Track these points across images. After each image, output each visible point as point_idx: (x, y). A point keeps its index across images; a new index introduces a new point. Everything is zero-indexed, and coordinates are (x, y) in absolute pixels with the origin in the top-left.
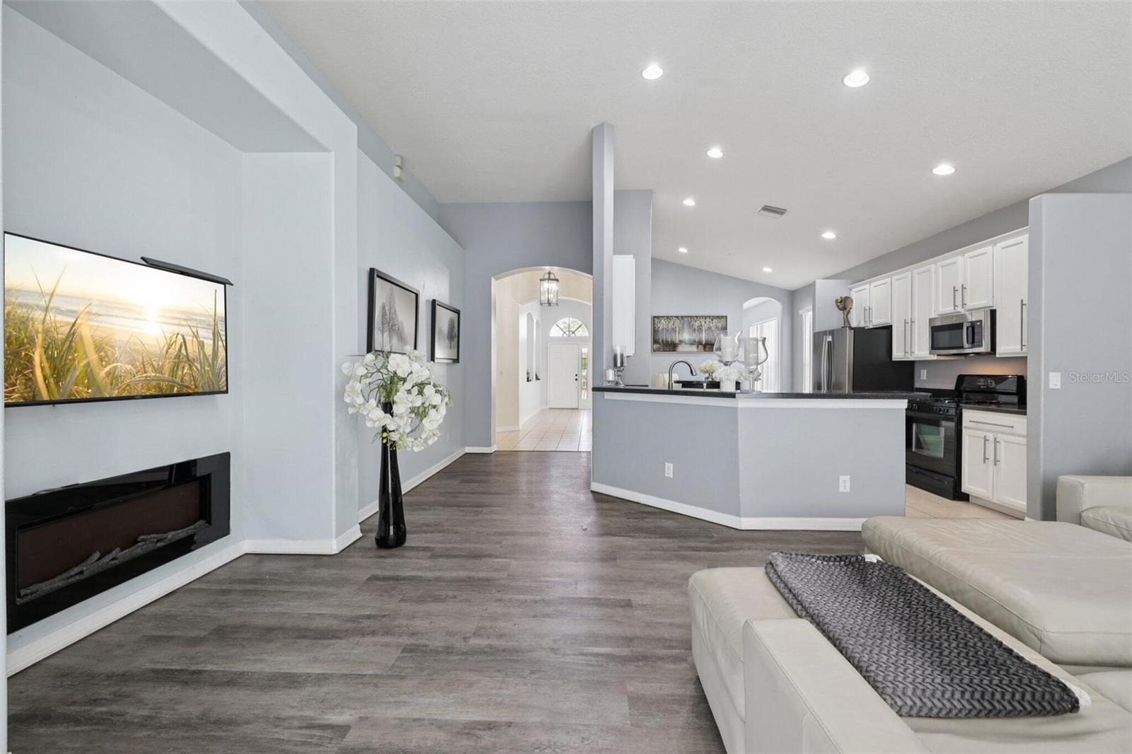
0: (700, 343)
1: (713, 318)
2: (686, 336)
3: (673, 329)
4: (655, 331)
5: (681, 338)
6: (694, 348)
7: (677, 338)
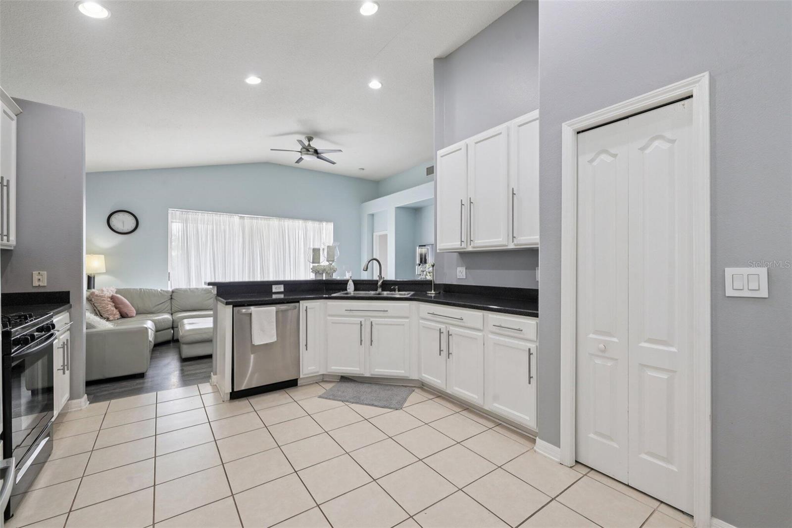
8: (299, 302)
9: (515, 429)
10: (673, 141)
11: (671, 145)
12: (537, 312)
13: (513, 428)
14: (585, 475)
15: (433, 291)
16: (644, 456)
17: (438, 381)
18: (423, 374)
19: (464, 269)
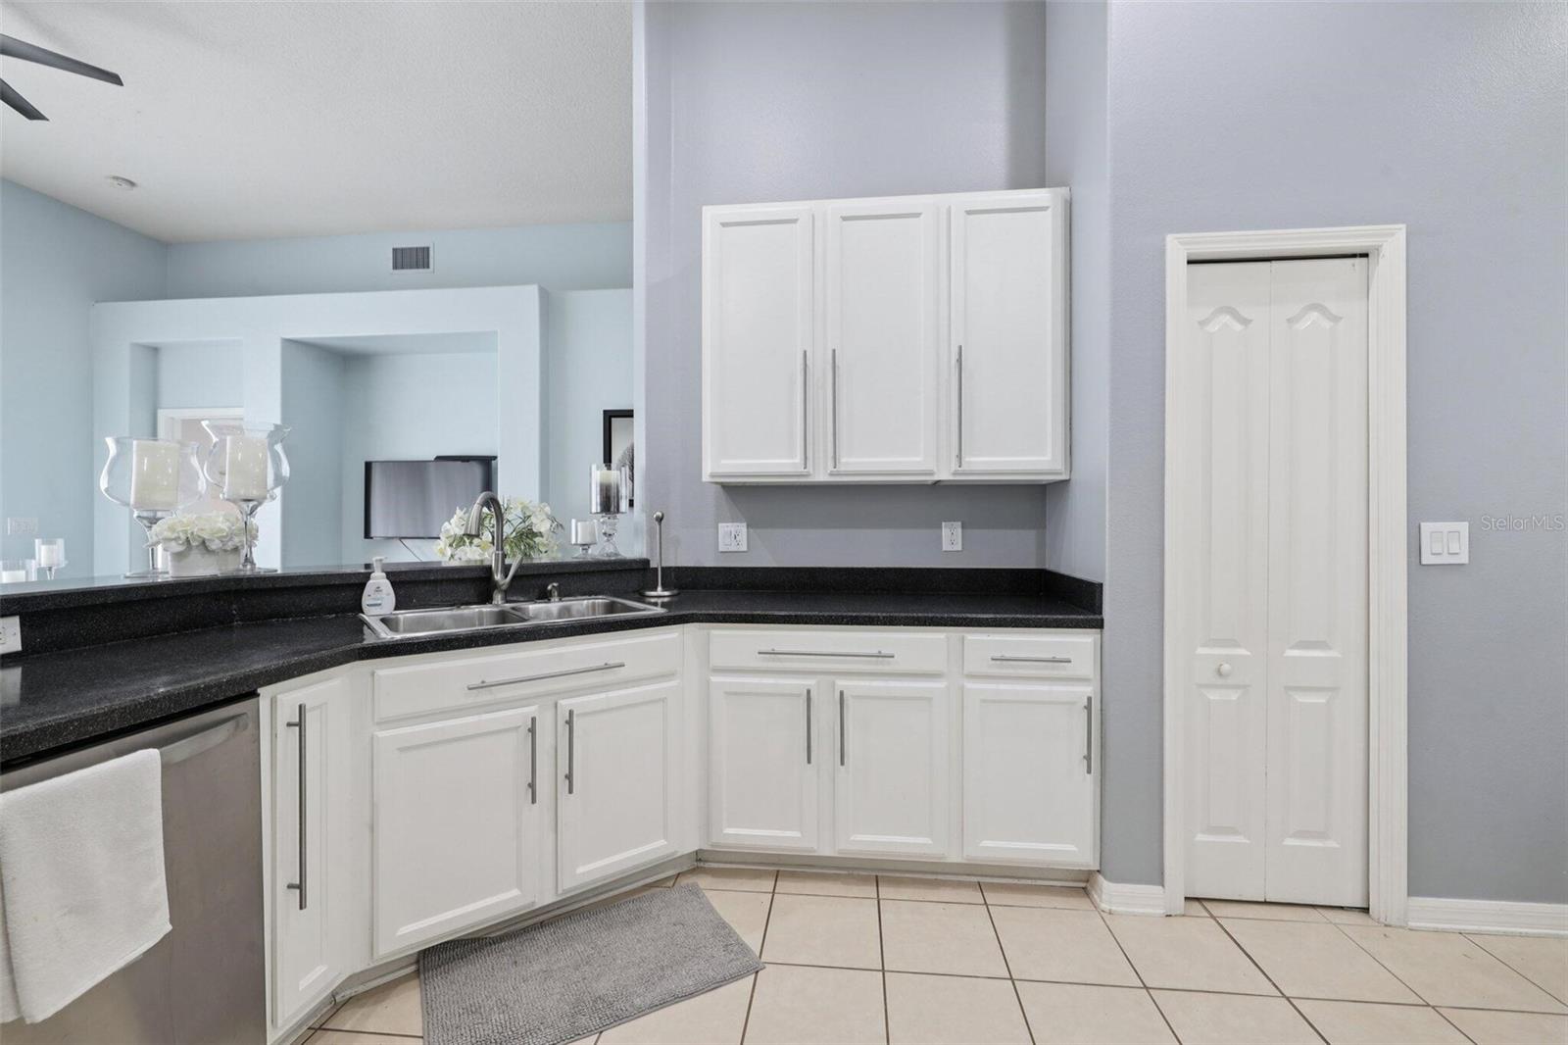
8: (254, 694)
10: (1336, 319)
11: (1332, 324)
12: (1099, 617)
14: (1212, 917)
15: (659, 588)
16: (1290, 842)
17: (788, 834)
18: (729, 827)
19: (742, 528)
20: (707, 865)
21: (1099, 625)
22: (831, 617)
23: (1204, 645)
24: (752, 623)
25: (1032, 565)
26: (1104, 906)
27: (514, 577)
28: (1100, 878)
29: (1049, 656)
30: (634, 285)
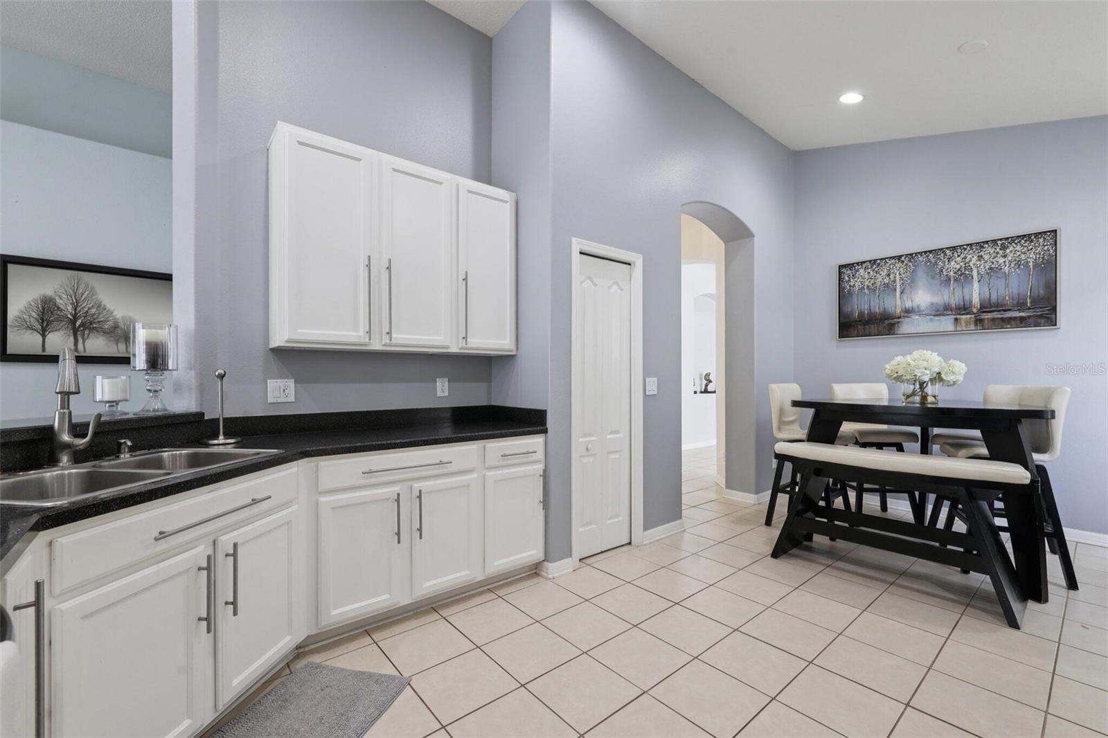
0: (964, 309)
1: (1003, 243)
2: (923, 297)
3: (886, 285)
4: (843, 295)
5: (908, 304)
6: (946, 324)
7: (895, 304)
9: (505, 581)
10: (621, 290)
11: (620, 292)
12: (544, 427)
13: (501, 583)
14: (588, 565)
15: (221, 437)
16: (609, 522)
17: (380, 599)
18: (334, 609)
19: (291, 384)
20: (307, 649)
21: (545, 431)
22: (411, 442)
23: (582, 437)
24: (355, 452)
25: (484, 403)
26: (550, 576)
27: (95, 434)
28: (546, 563)
29: (525, 451)
30: (173, 157)
